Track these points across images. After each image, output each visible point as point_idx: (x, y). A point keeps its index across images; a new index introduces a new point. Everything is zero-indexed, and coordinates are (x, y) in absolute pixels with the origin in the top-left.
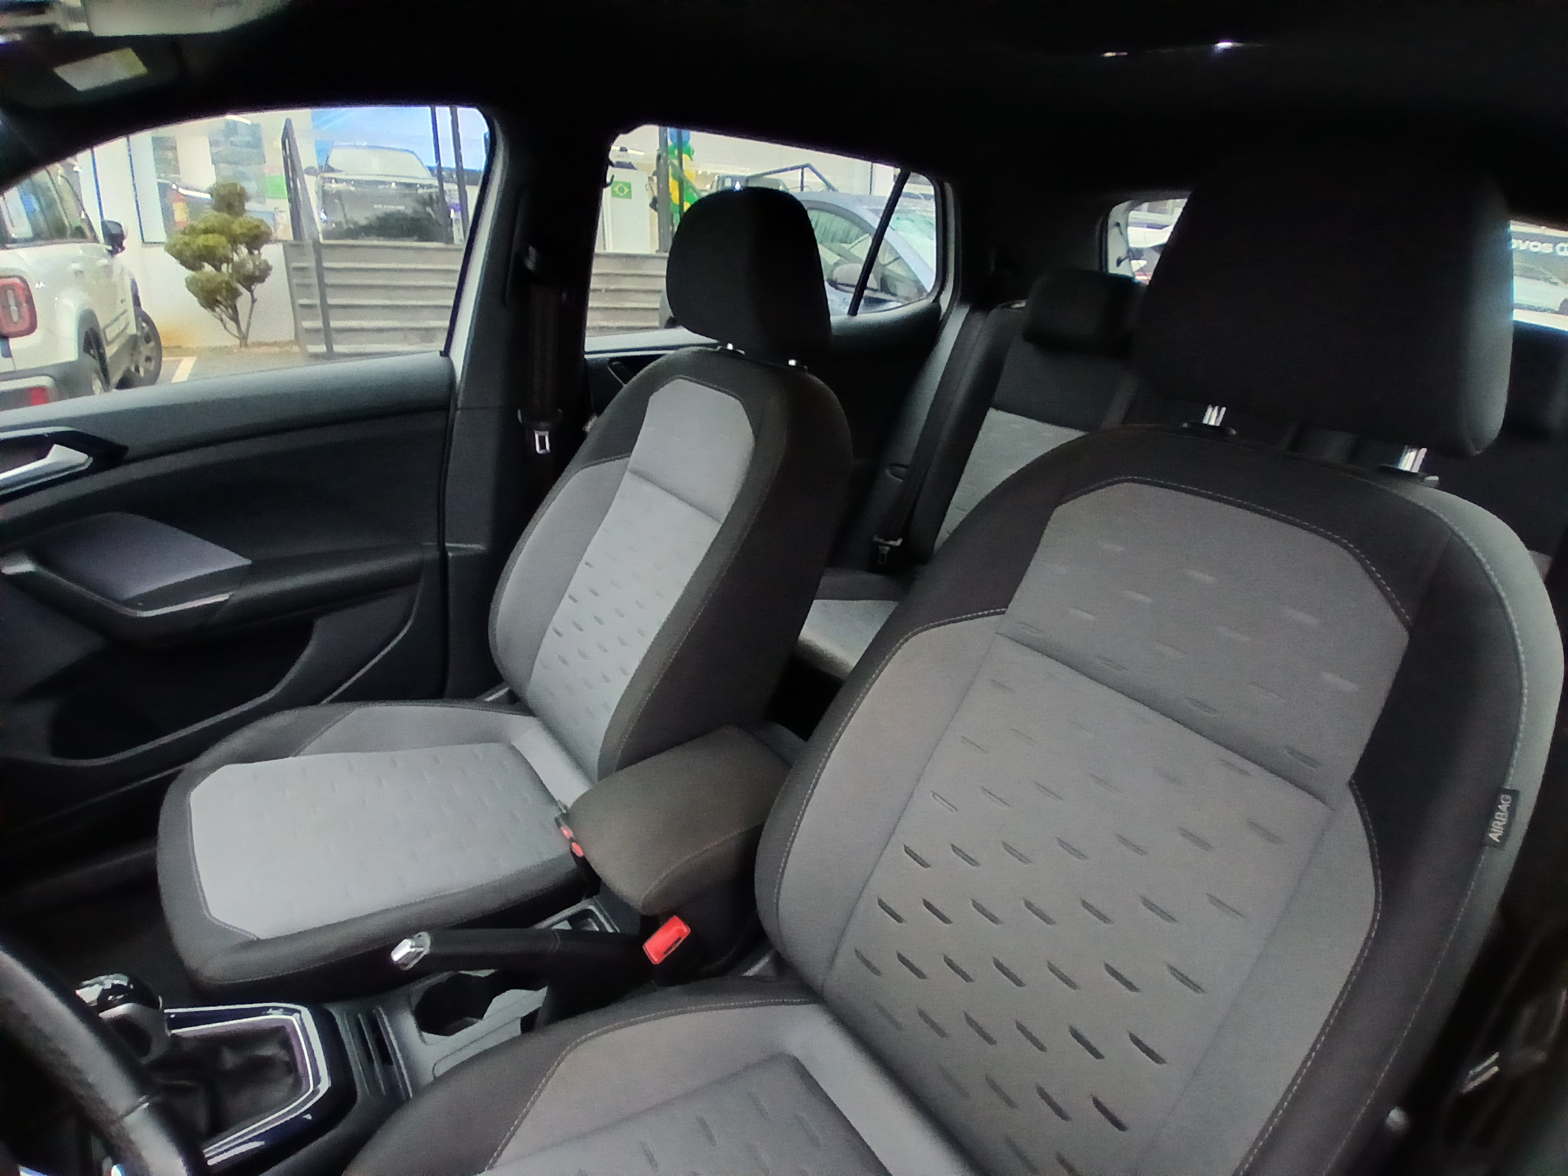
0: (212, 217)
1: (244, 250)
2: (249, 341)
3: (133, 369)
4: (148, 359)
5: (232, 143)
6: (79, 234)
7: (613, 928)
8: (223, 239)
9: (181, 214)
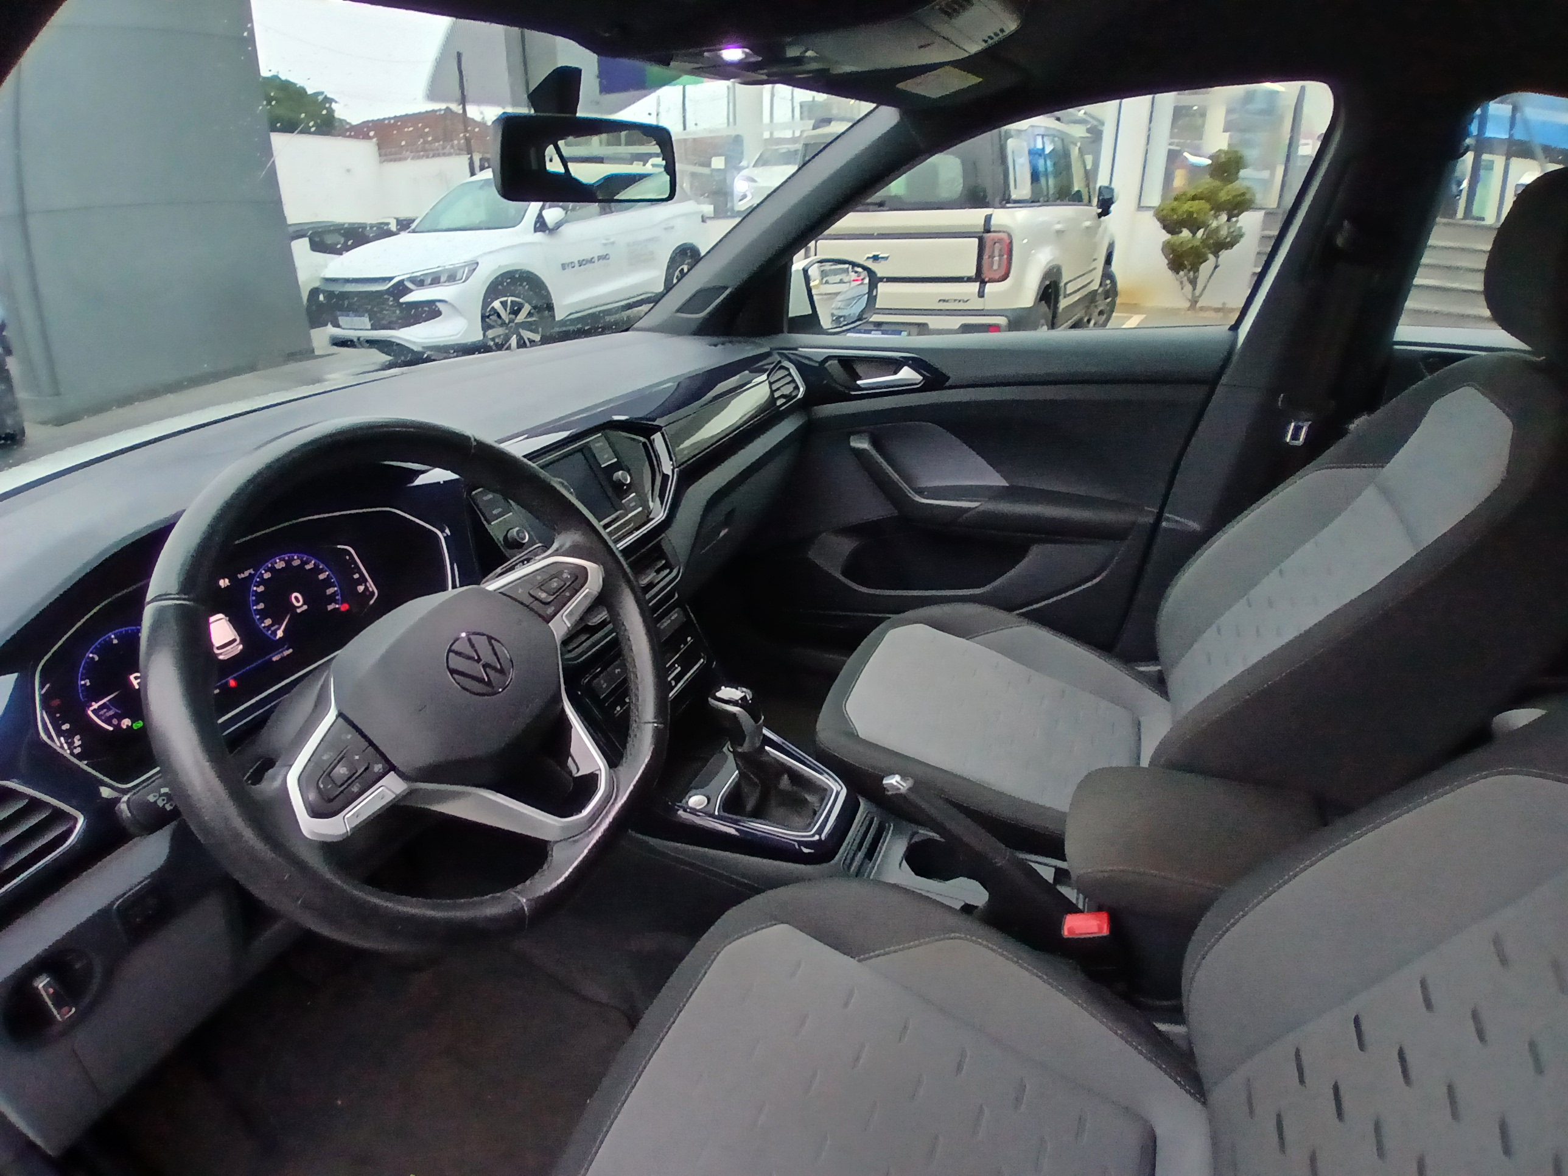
0: (1207, 182)
1: (1224, 217)
2: (1199, 305)
3: (1086, 320)
4: (1101, 313)
5: (1247, 111)
6: (1077, 198)
7: (1084, 906)
8: (1208, 206)
9: (1179, 181)
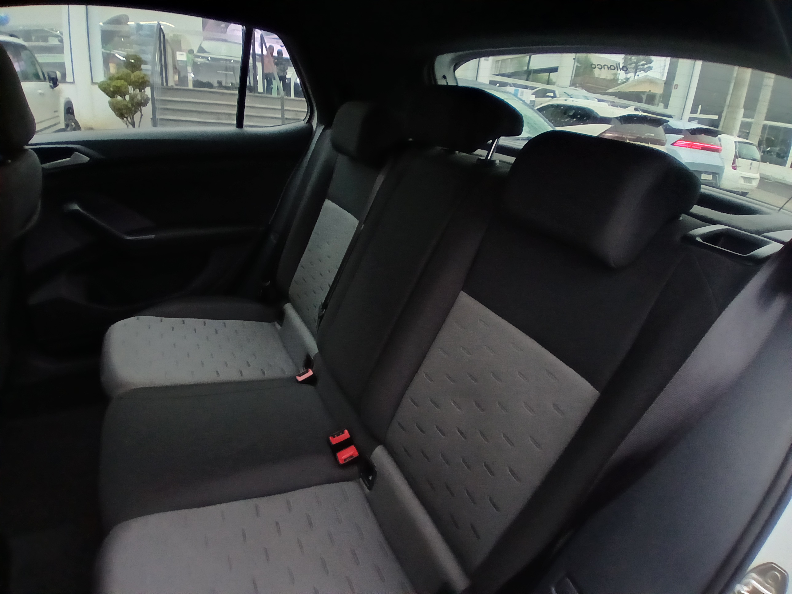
1: (137, 90)
5: (140, 34)
8: (126, 83)
9: (113, 69)
